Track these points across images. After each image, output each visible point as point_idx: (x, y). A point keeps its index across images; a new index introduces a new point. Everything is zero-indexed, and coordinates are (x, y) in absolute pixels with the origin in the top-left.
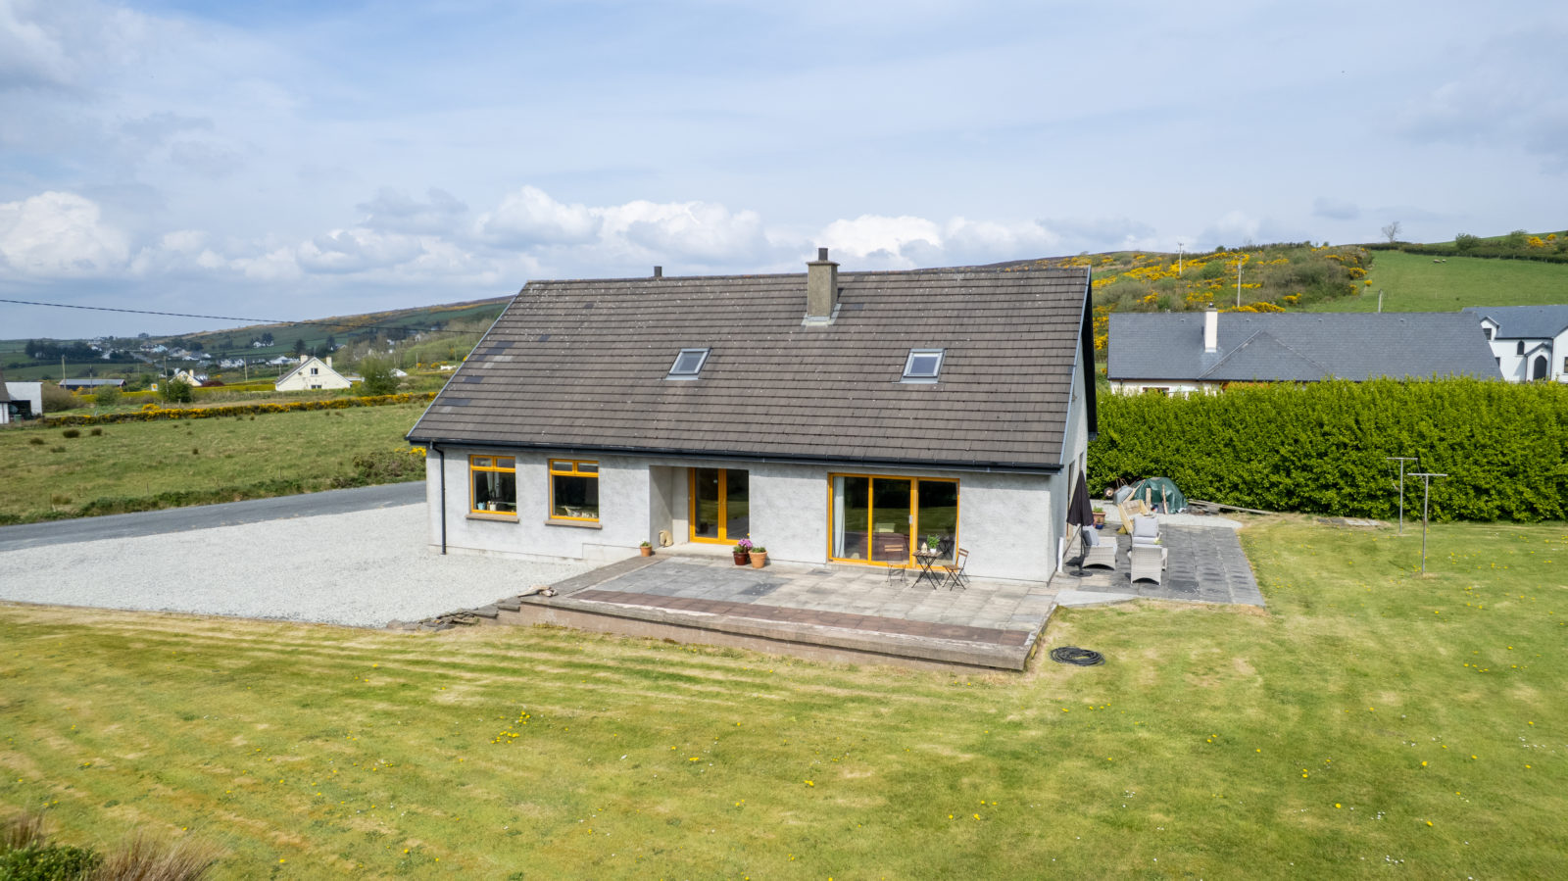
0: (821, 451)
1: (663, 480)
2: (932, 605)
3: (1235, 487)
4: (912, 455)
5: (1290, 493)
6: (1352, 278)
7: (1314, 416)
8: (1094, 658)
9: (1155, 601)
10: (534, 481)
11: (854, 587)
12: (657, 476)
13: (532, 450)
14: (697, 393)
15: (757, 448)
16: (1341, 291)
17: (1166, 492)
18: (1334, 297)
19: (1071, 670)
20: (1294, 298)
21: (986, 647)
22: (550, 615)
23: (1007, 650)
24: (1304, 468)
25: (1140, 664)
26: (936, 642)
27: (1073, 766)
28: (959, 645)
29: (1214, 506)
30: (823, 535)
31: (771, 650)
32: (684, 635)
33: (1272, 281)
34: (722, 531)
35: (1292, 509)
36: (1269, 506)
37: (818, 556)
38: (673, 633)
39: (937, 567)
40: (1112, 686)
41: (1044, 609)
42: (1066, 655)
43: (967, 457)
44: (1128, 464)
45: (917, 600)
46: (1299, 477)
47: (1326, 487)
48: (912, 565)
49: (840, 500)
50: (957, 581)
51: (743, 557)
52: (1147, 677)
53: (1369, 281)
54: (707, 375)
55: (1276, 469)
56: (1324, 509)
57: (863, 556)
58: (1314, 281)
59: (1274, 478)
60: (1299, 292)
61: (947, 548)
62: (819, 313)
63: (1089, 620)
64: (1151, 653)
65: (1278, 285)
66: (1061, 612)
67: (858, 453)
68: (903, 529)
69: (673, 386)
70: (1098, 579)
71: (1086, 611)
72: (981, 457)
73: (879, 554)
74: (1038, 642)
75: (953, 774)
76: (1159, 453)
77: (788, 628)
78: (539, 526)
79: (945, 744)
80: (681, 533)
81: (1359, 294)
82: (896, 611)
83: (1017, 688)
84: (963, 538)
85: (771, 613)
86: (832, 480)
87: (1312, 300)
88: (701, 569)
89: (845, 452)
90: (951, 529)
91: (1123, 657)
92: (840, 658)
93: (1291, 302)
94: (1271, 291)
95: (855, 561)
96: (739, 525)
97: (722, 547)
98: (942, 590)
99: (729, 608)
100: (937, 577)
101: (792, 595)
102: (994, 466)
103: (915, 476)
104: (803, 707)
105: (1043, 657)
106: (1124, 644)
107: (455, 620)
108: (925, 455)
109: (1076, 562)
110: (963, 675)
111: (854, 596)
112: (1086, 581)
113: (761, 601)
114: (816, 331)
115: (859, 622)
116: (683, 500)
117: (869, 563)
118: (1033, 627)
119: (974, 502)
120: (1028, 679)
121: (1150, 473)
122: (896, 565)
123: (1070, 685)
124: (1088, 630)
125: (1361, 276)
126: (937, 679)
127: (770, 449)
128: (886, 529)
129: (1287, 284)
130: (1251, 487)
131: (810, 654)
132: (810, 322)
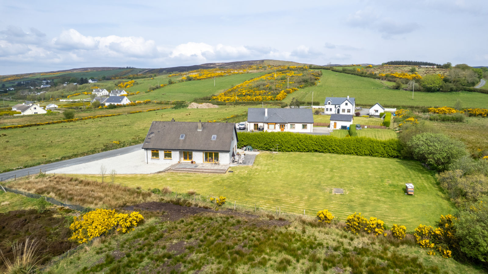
0: (202, 149)
1: (180, 153)
2: (216, 167)
3: (260, 147)
4: (213, 150)
5: (266, 148)
6: (316, 80)
7: (269, 137)
8: (232, 172)
9: (241, 165)
10: (161, 154)
11: (207, 166)
12: (180, 152)
13: (161, 150)
14: (184, 141)
15: (194, 149)
16: (313, 84)
17: (250, 148)
18: (311, 86)
19: (230, 173)
20: (301, 86)
21: (222, 171)
22: (172, 171)
23: (224, 171)
24: (268, 145)
25: (236, 172)
26: (217, 171)
27: (228, 180)
28: (219, 171)
29: (257, 150)
30: (202, 159)
31: (199, 173)
32: (189, 172)
33: (297, 81)
34: (188, 159)
35: (267, 150)
36: (264, 150)
37: (202, 162)
38: (188, 172)
39: (216, 163)
40: (233, 174)
41: (228, 167)
42: (230, 172)
43: (219, 150)
44: (245, 144)
45: (214, 167)
46: (267, 146)
47: (271, 147)
48: (213, 162)
49: (204, 155)
50: (219, 164)
51: (192, 162)
52: (237, 173)
53: (320, 81)
54: (185, 138)
55: (265, 145)
56: (271, 150)
57: (207, 161)
58: (307, 81)
59: (264, 146)
60: (303, 84)
61: (218, 160)
62: (200, 129)
63: (233, 168)
64: (238, 171)
65: (298, 83)
66: (230, 167)
67: (207, 149)
68: (212, 158)
69: (181, 140)
70: (236, 163)
71: (233, 167)
72: (221, 150)
73: (209, 161)
74: (227, 170)
75: (218, 181)
76: (249, 142)
77: (201, 171)
78: (163, 159)
79: (218, 179)
80: (182, 159)
81: (316, 85)
82: (212, 168)
83: (224, 175)
84: (219, 159)
85: (198, 169)
86: (203, 152)
87: (306, 87)
88: (187, 164)
89: (205, 149)
90: (218, 158)
91: (235, 171)
92: (207, 173)
93: (301, 87)
94: (296, 84)
95: (206, 162)
96: (191, 158)
97: (189, 161)
98: (217, 165)
99: (194, 169)
100: (216, 164)
101: (200, 167)
102: (223, 151)
103: (213, 152)
104: (205, 178)
105: (227, 172)
106: (236, 170)
107: (159, 172)
108: (215, 150)
109: (233, 161)
110: (219, 174)
111: (207, 167)
112: (234, 163)
113: (197, 168)
114: (199, 132)
115: (208, 169)
116: (183, 155)
117: (208, 162)
118: (227, 169)
119: (221, 155)
120: (226, 174)
121: (248, 145)
122: (211, 162)
123: (230, 174)
124: (233, 169)
125: (318, 79)
126: (217, 174)
127: (195, 149)
128: (210, 158)
129: (300, 82)
130: (262, 147)
131: (204, 173)
132: (199, 130)
